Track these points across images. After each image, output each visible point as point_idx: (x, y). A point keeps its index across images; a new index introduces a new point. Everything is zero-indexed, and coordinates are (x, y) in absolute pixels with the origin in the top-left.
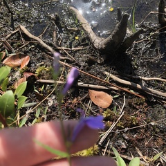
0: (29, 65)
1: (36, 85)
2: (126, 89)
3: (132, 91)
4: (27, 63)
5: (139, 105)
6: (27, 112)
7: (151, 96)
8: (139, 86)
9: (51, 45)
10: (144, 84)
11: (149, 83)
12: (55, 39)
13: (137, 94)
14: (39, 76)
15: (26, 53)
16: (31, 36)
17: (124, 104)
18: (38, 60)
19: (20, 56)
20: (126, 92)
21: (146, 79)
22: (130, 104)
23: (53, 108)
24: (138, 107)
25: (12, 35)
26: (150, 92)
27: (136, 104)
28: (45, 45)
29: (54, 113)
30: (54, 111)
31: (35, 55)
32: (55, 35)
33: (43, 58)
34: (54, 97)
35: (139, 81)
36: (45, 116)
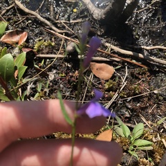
0: (27, 41)
1: (35, 60)
2: (128, 60)
3: (134, 61)
4: (25, 39)
5: (142, 75)
6: (29, 87)
7: (153, 65)
8: (141, 55)
9: (48, 19)
10: (146, 53)
11: (151, 53)
12: (52, 13)
13: (139, 64)
14: (39, 51)
15: (23, 29)
16: (27, 10)
17: (127, 74)
18: (36, 35)
19: (17, 33)
20: (128, 62)
21: (148, 48)
22: (132, 75)
23: (55, 82)
24: (140, 76)
25: (8, 11)
26: (153, 61)
27: (139, 74)
28: (42, 19)
29: (56, 87)
30: (56, 84)
31: (32, 31)
32: (52, 9)
33: (41, 33)
34: (55, 71)
35: (141, 51)
36: (47, 90)
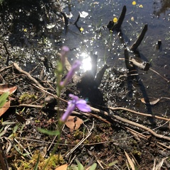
0: (15, 93)
1: (18, 108)
2: (96, 116)
3: (100, 117)
4: (13, 92)
5: (106, 129)
6: (6, 128)
7: (116, 122)
8: (106, 113)
9: (37, 79)
10: (111, 112)
11: (115, 112)
12: (41, 75)
13: (105, 120)
14: (23, 102)
15: (14, 84)
16: (21, 70)
17: (93, 127)
18: (24, 90)
19: (9, 86)
20: (95, 118)
21: (113, 108)
22: (98, 128)
23: (30, 127)
24: (104, 130)
25: (6, 70)
26: (115, 118)
27: (103, 128)
28: (32, 78)
29: (30, 131)
30: (30, 129)
31: (22, 86)
32: (42, 72)
33: (28, 89)
34: (32, 118)
35: (107, 110)
36: (21, 132)
